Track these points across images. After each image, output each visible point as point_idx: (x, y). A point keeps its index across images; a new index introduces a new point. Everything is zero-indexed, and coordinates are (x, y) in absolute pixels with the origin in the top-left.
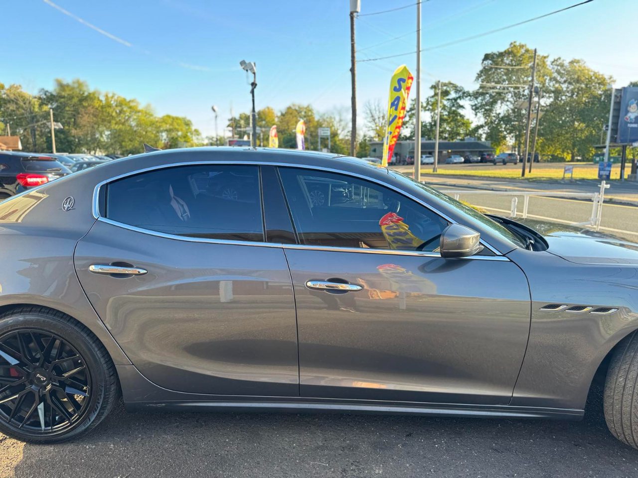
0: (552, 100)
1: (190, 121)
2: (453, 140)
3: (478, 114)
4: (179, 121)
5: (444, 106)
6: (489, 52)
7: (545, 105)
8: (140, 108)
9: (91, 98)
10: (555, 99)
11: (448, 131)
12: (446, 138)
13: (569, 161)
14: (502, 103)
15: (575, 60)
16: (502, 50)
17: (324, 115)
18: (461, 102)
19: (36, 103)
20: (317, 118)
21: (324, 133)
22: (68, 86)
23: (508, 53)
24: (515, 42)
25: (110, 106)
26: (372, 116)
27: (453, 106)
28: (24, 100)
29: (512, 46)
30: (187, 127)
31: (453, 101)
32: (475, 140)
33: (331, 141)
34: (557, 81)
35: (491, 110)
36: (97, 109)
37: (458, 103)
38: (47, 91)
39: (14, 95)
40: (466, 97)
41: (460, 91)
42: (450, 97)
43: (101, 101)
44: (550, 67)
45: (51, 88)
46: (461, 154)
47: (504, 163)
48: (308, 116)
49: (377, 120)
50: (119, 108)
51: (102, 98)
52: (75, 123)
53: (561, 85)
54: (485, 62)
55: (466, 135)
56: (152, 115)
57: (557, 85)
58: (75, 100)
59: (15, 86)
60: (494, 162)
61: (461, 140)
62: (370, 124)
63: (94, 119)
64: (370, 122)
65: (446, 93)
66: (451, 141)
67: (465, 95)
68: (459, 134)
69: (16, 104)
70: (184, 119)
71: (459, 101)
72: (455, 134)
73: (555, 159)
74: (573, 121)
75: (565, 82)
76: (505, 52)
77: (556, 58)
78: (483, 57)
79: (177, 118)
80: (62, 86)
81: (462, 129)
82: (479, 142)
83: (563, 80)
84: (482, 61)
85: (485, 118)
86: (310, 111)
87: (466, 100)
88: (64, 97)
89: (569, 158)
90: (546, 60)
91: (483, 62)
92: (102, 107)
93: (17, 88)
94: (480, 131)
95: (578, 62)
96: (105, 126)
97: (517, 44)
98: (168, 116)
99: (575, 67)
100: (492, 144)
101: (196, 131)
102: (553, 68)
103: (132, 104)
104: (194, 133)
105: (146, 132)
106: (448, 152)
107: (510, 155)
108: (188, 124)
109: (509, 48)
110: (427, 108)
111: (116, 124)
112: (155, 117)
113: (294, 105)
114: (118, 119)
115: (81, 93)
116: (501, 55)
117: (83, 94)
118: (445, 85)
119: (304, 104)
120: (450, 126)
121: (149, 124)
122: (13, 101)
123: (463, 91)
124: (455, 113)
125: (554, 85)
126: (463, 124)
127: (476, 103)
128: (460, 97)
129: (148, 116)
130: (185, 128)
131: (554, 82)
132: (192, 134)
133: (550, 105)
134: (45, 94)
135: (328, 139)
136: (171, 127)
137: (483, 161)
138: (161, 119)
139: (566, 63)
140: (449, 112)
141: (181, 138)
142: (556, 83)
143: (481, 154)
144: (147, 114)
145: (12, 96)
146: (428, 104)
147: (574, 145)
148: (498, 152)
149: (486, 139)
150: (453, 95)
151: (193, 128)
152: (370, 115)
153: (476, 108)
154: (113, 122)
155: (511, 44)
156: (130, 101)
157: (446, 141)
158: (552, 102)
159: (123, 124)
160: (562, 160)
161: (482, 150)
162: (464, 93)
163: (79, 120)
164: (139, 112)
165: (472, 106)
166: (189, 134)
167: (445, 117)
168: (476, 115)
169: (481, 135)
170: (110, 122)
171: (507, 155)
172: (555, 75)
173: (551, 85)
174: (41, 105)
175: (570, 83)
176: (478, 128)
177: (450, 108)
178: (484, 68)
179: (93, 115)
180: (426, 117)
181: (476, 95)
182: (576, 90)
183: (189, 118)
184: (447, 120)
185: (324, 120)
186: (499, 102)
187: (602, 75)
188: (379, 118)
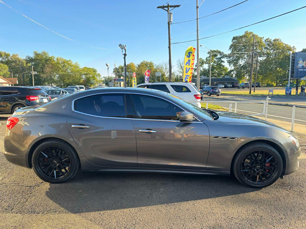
0: (266, 58)
1: (96, 70)
2: (219, 77)
3: (231, 65)
5: (215, 61)
6: (235, 36)
7: (262, 60)
8: (73, 64)
9: (50, 60)
11: (217, 73)
12: (216, 76)
13: (275, 87)
15: (276, 39)
16: (241, 35)
17: (159, 66)
18: (223, 59)
19: (25, 62)
20: (155, 67)
21: (158, 75)
22: (40, 54)
23: (244, 36)
24: (247, 31)
25: (59, 63)
26: (181, 66)
27: (219, 61)
28: (19, 61)
30: (95, 73)
32: (229, 77)
34: (268, 49)
35: (237, 63)
36: (53, 65)
37: (221, 60)
38: (30, 57)
39: (15, 58)
40: (225, 57)
41: (222, 54)
42: (218, 57)
44: (264, 42)
45: (32, 56)
46: (223, 83)
47: (243, 88)
48: (151, 67)
49: (183, 68)
51: (55, 60)
52: (42, 71)
53: (270, 51)
55: (226, 75)
58: (43, 61)
59: (15, 54)
60: (239, 88)
61: (223, 77)
62: (180, 70)
63: (52, 69)
64: (180, 69)
65: (216, 55)
66: (218, 78)
68: (222, 74)
69: (16, 63)
70: (93, 69)
71: (221, 59)
72: (219, 74)
73: (269, 85)
74: (276, 68)
75: (272, 49)
76: (243, 36)
77: (267, 38)
78: (232, 38)
79: (90, 69)
80: (37, 54)
81: (224, 72)
82: (232, 78)
83: (270, 48)
84: (232, 40)
85: (234, 66)
86: (152, 64)
87: (225, 59)
88: (37, 60)
89: (275, 85)
90: (262, 40)
92: (55, 64)
93: (16, 56)
94: (232, 73)
95: (278, 40)
96: (56, 73)
97: (249, 32)
98: (86, 68)
99: (276, 42)
100: (238, 79)
101: (98, 74)
102: (266, 43)
104: (98, 75)
105: (75, 75)
106: (217, 83)
107: (246, 84)
108: (95, 71)
109: (245, 34)
112: (80, 68)
113: (144, 61)
114: (62, 70)
115: (46, 57)
116: (241, 37)
118: (215, 51)
119: (149, 61)
120: (218, 70)
121: (77, 71)
122: (14, 61)
124: (220, 65)
125: (267, 51)
126: (224, 69)
127: (230, 59)
128: (222, 57)
130: (93, 73)
133: (265, 60)
135: (160, 77)
136: (87, 73)
137: (234, 87)
138: (82, 69)
139: (272, 41)
140: (217, 64)
141: (91, 78)
143: (232, 83)
144: (77, 67)
145: (14, 60)
146: (207, 60)
147: (277, 79)
148: (241, 82)
149: (235, 77)
150: (219, 56)
152: (180, 66)
153: (229, 62)
154: (60, 71)
156: (68, 61)
157: (216, 78)
159: (64, 72)
160: (272, 86)
161: (233, 82)
162: (224, 55)
163: (45, 70)
164: (72, 66)
165: (228, 61)
166: (95, 76)
167: (216, 66)
169: (233, 74)
171: (244, 84)
172: (267, 46)
173: (265, 51)
174: (27, 63)
175: (274, 50)
176: (231, 71)
177: (218, 62)
178: (233, 43)
179: (51, 67)
180: (206, 66)
181: (229, 56)
182: (277, 53)
183: (95, 68)
184: (216, 68)
185: (158, 69)
186: (241, 59)
187: (290, 46)
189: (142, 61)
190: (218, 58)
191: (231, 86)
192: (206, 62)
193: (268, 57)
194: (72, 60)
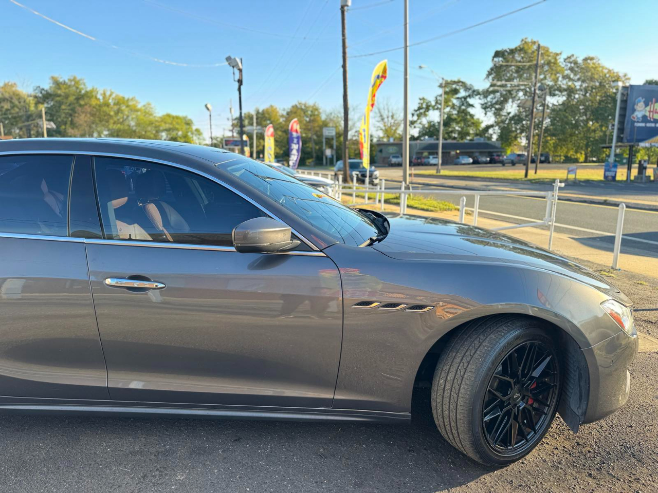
0: (565, 98)
1: (190, 120)
2: (462, 139)
3: (488, 113)
4: (179, 121)
5: (454, 105)
6: (499, 49)
7: (557, 104)
8: (139, 106)
9: (88, 97)
10: (568, 99)
11: (458, 130)
12: (455, 138)
13: (582, 162)
14: (513, 102)
15: (589, 57)
16: (513, 47)
17: (331, 114)
18: (471, 101)
19: (32, 101)
20: (323, 117)
21: (329, 133)
22: (65, 83)
23: (520, 50)
24: (526, 38)
25: (108, 105)
26: (381, 116)
27: (463, 105)
28: (19, 99)
29: (523, 42)
30: (188, 127)
31: (463, 99)
32: (484, 140)
33: (337, 141)
34: (570, 79)
35: (501, 110)
36: (94, 107)
37: (467, 102)
38: (43, 89)
39: (9, 93)
40: (476, 95)
41: (470, 89)
42: (459, 95)
43: (99, 99)
44: (563, 64)
45: (47, 85)
46: (470, 155)
47: (513, 163)
48: (314, 115)
49: (386, 120)
50: (117, 107)
51: (100, 97)
52: (72, 123)
53: (575, 83)
54: (496, 59)
55: (477, 135)
56: (151, 115)
57: (570, 83)
58: (72, 98)
59: (10, 84)
60: (503, 163)
61: (471, 140)
62: (378, 124)
63: (92, 118)
64: (378, 121)
65: (456, 91)
66: (461, 141)
67: (475, 93)
68: (468, 134)
69: (11, 102)
70: (185, 118)
71: (468, 99)
72: (463, 134)
73: (568, 160)
74: (587, 121)
75: (579, 79)
76: (516, 48)
77: (569, 55)
78: (493, 54)
79: (177, 117)
80: (57, 84)
81: (472, 129)
82: (489, 142)
83: (576, 78)
84: (492, 58)
85: (496, 117)
86: (317, 109)
87: (476, 99)
88: (59, 96)
89: (582, 158)
90: (558, 57)
91: (493, 60)
92: (100, 106)
93: (12, 86)
94: (491, 131)
95: (592, 59)
96: (103, 125)
97: (529, 40)
98: (168, 115)
99: (589, 64)
100: (502, 144)
101: (197, 130)
102: (566, 65)
103: (131, 103)
104: (195, 133)
105: (146, 132)
106: (456, 153)
107: (519, 155)
108: (188, 123)
109: (521, 45)
110: (436, 107)
111: (114, 123)
112: (155, 117)
113: (300, 104)
114: (115, 119)
115: (78, 91)
116: (512, 52)
117: (80, 92)
118: (455, 82)
119: (310, 103)
120: (459, 125)
121: (148, 123)
122: (7, 100)
123: (473, 90)
124: (465, 113)
125: (567, 83)
126: (473, 123)
127: (486, 101)
128: (469, 96)
129: (147, 115)
130: (185, 127)
131: (567, 80)
132: (192, 134)
133: (563, 104)
134: (41, 93)
135: (333, 139)
136: (171, 126)
137: (492, 161)
138: (161, 118)
139: (580, 60)
140: (458, 112)
141: (180, 138)
142: (569, 81)
143: (490, 154)
144: (147, 113)
145: (7, 96)
146: (437, 103)
147: (587, 146)
148: (509, 152)
149: (497, 140)
150: (463, 93)
151: (194, 128)
152: (379, 115)
153: (485, 107)
154: (112, 121)
155: (522, 40)
156: (128, 100)
157: (455, 141)
158: (565, 101)
159: (121, 123)
160: (576, 161)
161: (492, 150)
162: (474, 91)
163: (76, 120)
164: (137, 111)
165: (482, 105)
166: (189, 134)
167: (455, 116)
168: (486, 114)
169: (491, 135)
170: (107, 122)
171: (516, 156)
172: (567, 72)
173: (563, 83)
174: (36, 104)
175: (583, 81)
176: (488, 128)
177: (460, 107)
178: (495, 65)
179: (90, 113)
180: (434, 116)
181: (486, 93)
182: (590, 89)
183: (189, 117)
184: (456, 119)
185: (331, 120)
186: (510, 100)
187: (617, 73)
188: (388, 117)
189: (294, 103)
190: (461, 98)
191: (487, 161)
192: (435, 106)
193: (569, 96)
194: (137, 98)
